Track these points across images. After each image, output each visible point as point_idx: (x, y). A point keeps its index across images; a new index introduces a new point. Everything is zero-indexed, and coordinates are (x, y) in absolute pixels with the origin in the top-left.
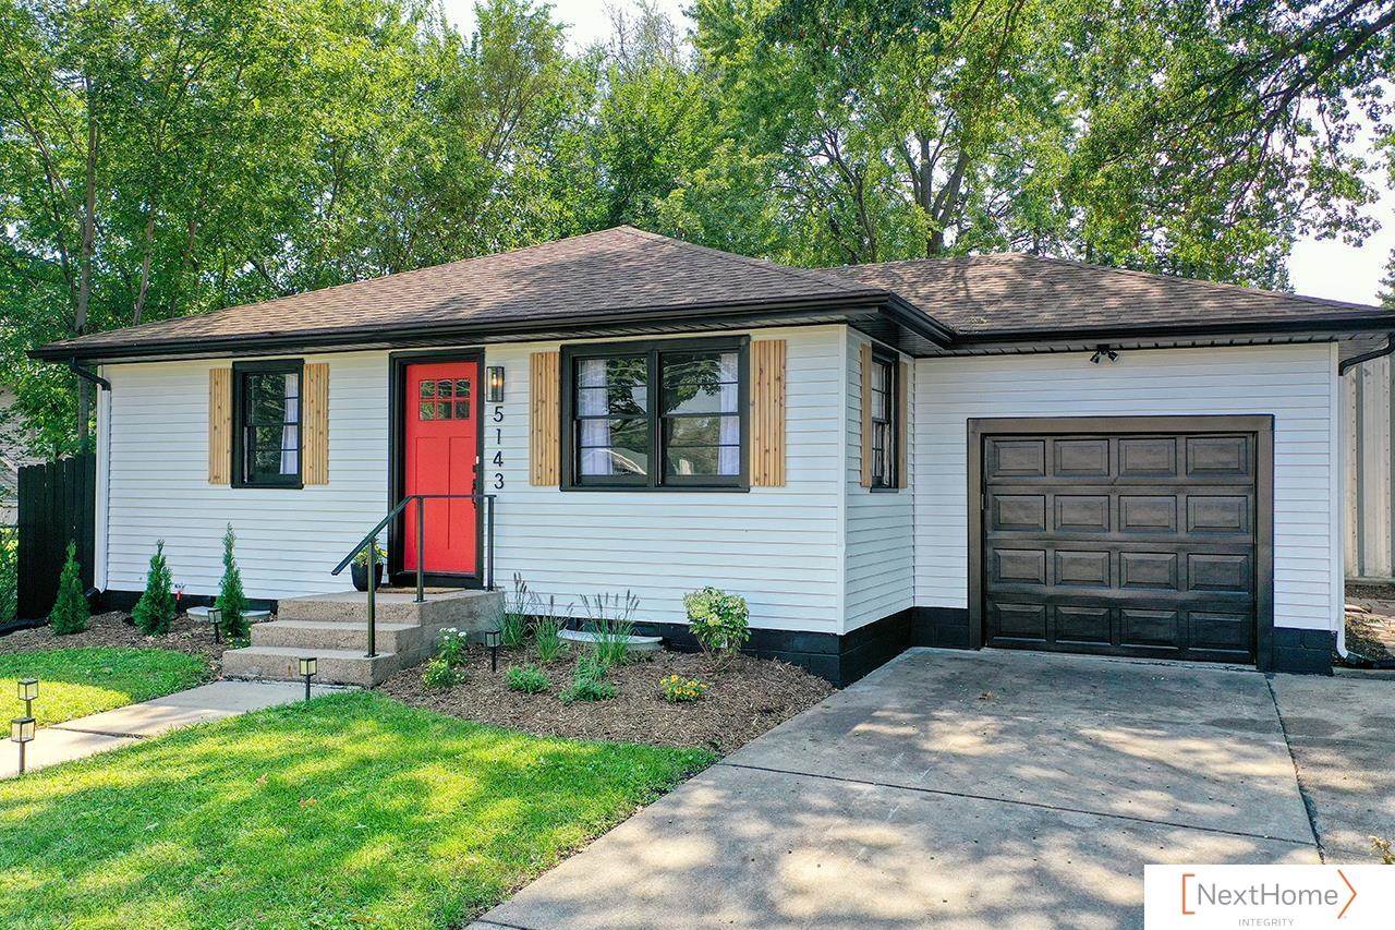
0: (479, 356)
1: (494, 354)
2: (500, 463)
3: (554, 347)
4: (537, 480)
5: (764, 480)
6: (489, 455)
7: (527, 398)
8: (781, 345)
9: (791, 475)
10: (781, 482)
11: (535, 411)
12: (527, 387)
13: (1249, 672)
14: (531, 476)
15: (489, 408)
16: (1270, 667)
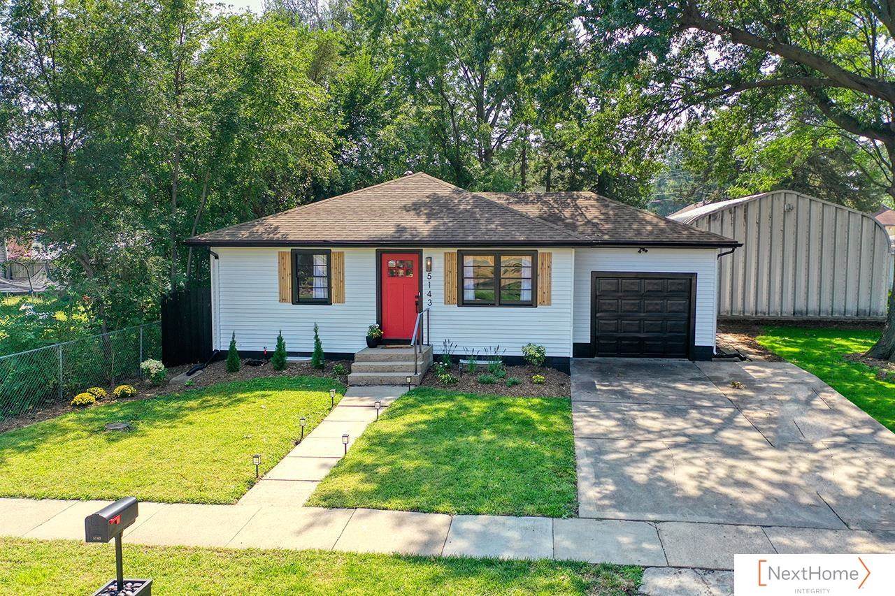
0: (420, 253)
1: (426, 252)
2: (430, 296)
3: (455, 250)
4: (447, 302)
5: (543, 303)
6: (425, 292)
7: (442, 270)
8: (550, 254)
9: (553, 301)
10: (549, 304)
11: (446, 275)
12: (443, 265)
13: (687, 361)
14: (445, 301)
15: (425, 274)
16: (693, 359)
